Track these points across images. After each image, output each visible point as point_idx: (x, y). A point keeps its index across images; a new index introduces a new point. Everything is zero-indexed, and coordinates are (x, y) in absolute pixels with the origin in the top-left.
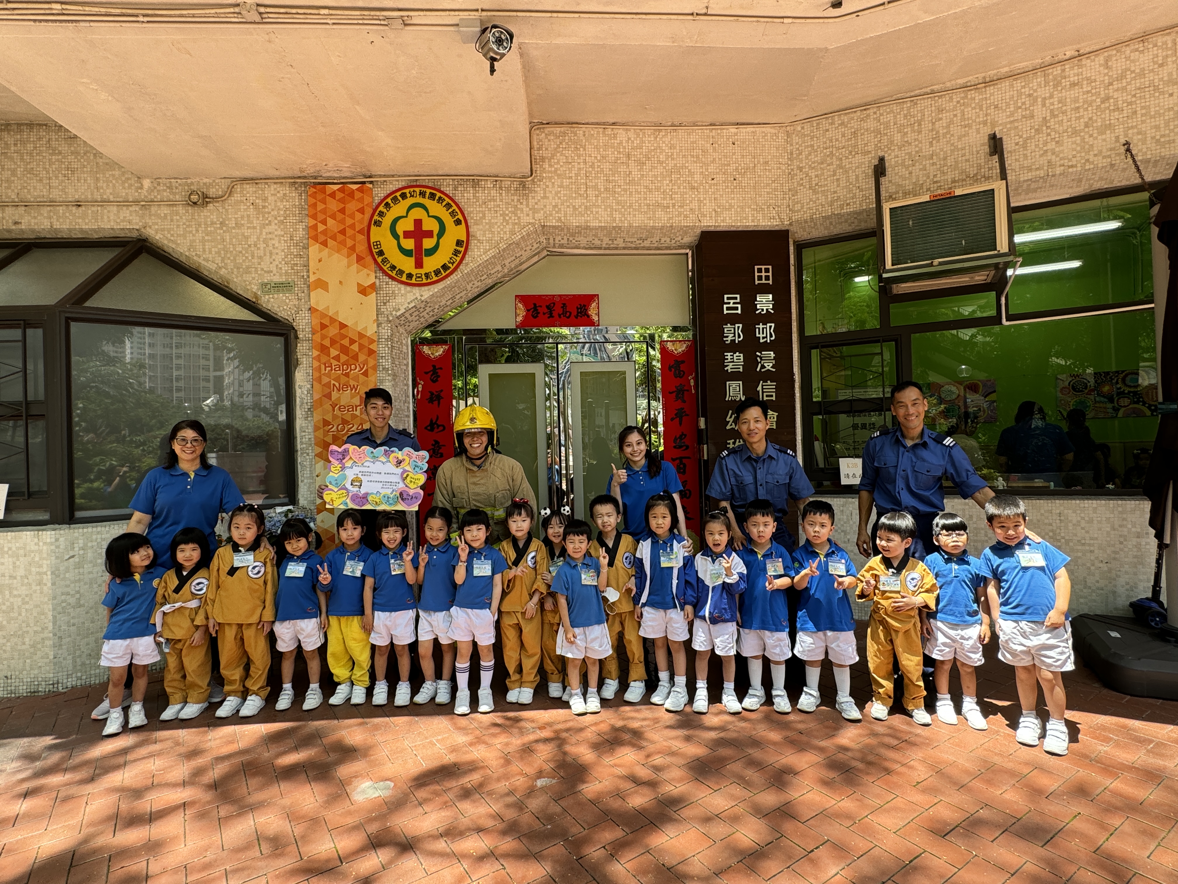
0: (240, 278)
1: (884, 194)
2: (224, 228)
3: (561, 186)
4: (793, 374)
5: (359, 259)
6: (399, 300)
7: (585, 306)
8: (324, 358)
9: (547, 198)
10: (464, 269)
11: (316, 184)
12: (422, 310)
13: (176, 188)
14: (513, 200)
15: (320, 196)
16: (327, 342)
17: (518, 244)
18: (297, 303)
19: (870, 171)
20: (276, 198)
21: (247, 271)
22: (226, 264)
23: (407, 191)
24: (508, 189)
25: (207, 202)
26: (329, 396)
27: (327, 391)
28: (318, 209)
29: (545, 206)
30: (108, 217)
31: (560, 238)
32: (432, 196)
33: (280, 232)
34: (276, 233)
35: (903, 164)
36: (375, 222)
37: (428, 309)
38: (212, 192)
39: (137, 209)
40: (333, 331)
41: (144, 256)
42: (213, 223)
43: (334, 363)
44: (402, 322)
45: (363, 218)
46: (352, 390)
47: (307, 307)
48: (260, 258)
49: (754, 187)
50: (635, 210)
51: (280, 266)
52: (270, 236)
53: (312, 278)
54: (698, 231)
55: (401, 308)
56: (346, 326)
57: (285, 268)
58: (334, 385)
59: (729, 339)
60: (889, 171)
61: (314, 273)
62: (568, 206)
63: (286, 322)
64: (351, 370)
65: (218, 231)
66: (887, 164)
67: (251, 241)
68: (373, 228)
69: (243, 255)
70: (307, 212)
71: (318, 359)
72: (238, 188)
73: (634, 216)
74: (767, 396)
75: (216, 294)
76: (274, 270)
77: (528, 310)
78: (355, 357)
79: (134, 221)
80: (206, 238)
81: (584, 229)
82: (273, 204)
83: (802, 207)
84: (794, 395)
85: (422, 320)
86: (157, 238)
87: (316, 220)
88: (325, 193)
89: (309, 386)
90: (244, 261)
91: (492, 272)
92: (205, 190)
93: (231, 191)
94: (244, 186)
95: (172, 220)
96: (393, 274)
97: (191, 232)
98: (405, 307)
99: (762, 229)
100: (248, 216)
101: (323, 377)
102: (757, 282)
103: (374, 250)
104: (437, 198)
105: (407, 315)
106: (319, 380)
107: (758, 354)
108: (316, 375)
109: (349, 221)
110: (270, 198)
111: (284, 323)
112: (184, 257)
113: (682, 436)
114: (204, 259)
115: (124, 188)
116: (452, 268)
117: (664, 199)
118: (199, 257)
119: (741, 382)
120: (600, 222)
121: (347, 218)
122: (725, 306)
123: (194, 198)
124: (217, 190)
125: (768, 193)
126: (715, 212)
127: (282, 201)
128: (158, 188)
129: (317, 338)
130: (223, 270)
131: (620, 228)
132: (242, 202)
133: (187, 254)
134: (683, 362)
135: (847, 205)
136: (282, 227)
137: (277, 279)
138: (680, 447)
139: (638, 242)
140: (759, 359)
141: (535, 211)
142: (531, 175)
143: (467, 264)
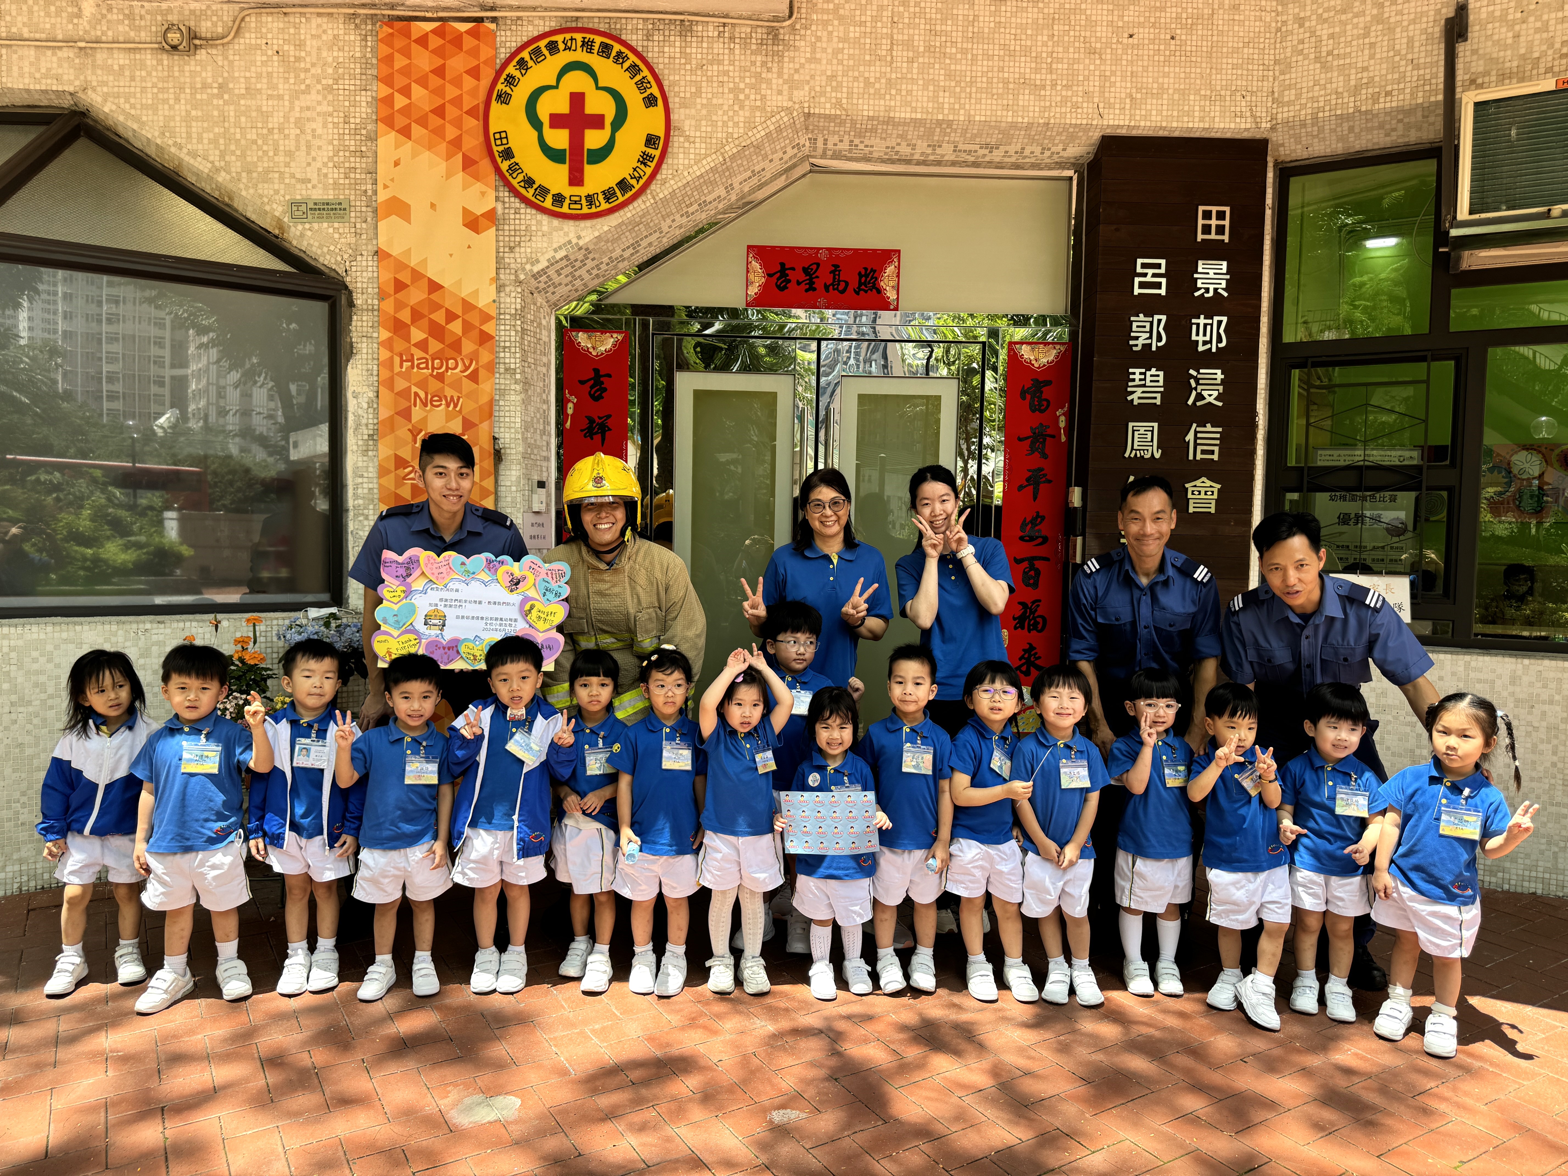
0: (251, 191)
1: (1461, 76)
2: (226, 97)
3: (844, 40)
4: (1254, 413)
5: (468, 164)
6: (539, 243)
7: (875, 271)
8: (400, 345)
9: (818, 61)
10: (660, 190)
11: (393, 20)
12: (578, 264)
13: (142, 18)
14: (753, 63)
15: (399, 43)
16: (405, 316)
17: (758, 147)
18: (353, 240)
19: (1437, 29)
20: (320, 43)
21: (265, 177)
22: (228, 163)
23: (559, 38)
24: (745, 42)
25: (196, 46)
26: (406, 414)
27: (404, 404)
28: (396, 67)
29: (812, 77)
30: (21, 68)
31: (836, 138)
32: (605, 50)
33: (325, 108)
34: (319, 109)
35: (1503, 19)
36: (499, 96)
37: (590, 264)
38: (205, 28)
39: (71, 55)
40: (416, 295)
41: (82, 144)
42: (205, 86)
43: (418, 353)
44: (542, 285)
45: (477, 87)
46: (448, 405)
47: (372, 248)
48: (289, 154)
49: (1210, 55)
50: (980, 90)
51: (325, 171)
52: (308, 114)
53: (382, 196)
54: (1096, 136)
55: (541, 259)
56: (441, 287)
57: (334, 175)
58: (416, 394)
59: (1140, 342)
60: (1474, 31)
61: (386, 187)
62: (856, 79)
63: (333, 274)
64: (447, 368)
65: (215, 102)
66: (1471, 18)
67: (275, 121)
68: (495, 106)
69: (260, 148)
70: (374, 72)
71: (388, 344)
72: (252, 21)
73: (979, 101)
74: (1203, 452)
75: (209, 219)
76: (314, 177)
77: (769, 275)
78: (456, 346)
79: (65, 77)
80: (194, 113)
81: (885, 123)
82: (314, 54)
83: (1299, 96)
84: (1253, 452)
85: (578, 283)
86: (106, 109)
87: (392, 87)
88: (408, 35)
89: (371, 395)
90: (260, 159)
91: (709, 198)
92: (192, 24)
93: (239, 28)
94: (264, 19)
95: (133, 78)
96: (529, 194)
97: (165, 101)
98: (547, 256)
99: (1218, 135)
100: (270, 75)
101: (396, 378)
102: (1200, 237)
103: (495, 148)
104: (614, 54)
105: (551, 272)
106: (390, 383)
107: (1192, 372)
108: (385, 374)
109: (451, 92)
110: (308, 43)
111: (329, 277)
112: (153, 148)
113: (1038, 518)
114: (189, 153)
115: (48, 14)
116: (637, 187)
117: (1037, 71)
118: (180, 149)
119: (1156, 425)
120: (914, 110)
121: (448, 87)
122: (1137, 280)
123: (174, 37)
124: (215, 25)
125: (1235, 67)
126: (1132, 99)
127: (330, 49)
128: (109, 16)
129: (388, 306)
130: (223, 174)
131: (950, 123)
132: (258, 47)
133: (159, 141)
134: (1048, 383)
135: (1388, 94)
136: (330, 97)
137: (318, 194)
138: (1032, 539)
139: (981, 152)
140: (1192, 382)
141: (793, 85)
142: (790, 16)
143: (664, 182)
